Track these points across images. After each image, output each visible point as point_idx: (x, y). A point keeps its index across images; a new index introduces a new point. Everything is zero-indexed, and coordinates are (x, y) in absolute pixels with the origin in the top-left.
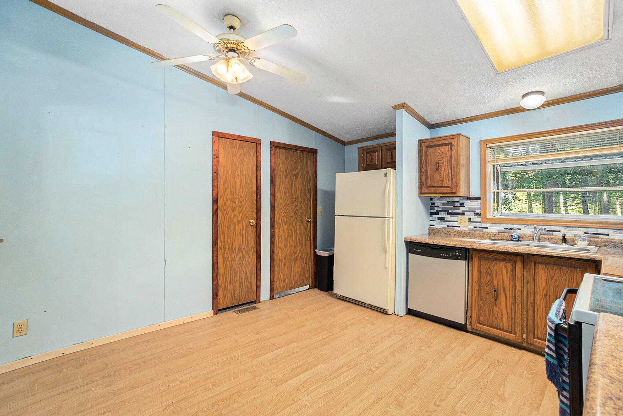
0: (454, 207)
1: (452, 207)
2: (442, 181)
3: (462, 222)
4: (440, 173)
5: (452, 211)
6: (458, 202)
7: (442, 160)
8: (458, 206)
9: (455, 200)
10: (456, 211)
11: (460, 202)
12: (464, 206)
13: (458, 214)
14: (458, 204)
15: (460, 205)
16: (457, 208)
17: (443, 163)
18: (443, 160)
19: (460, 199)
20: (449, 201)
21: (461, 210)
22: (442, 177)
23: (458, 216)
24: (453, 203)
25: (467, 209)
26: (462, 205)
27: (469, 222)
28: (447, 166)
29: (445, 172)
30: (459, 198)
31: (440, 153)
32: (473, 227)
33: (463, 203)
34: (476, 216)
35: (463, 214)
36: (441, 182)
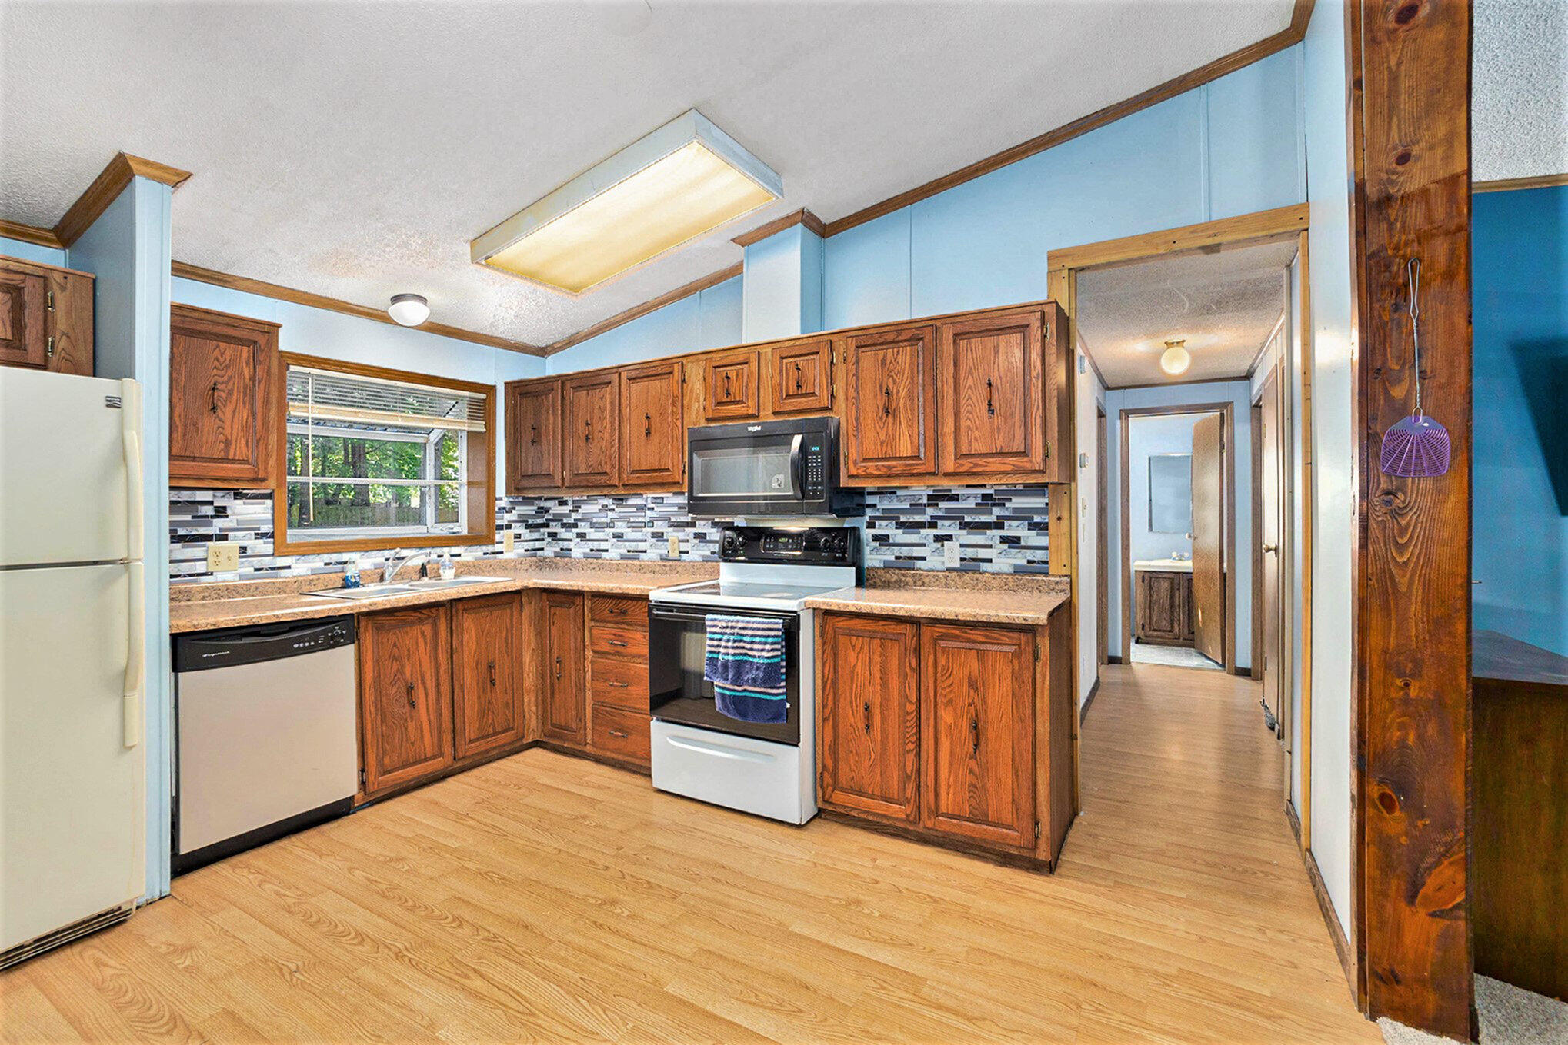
0: (193, 517)
1: (189, 518)
2: (227, 443)
3: (223, 558)
4: (221, 420)
5: (189, 529)
6: (211, 503)
7: (226, 383)
8: (207, 517)
9: (198, 499)
10: (202, 531)
11: (216, 504)
12: (227, 516)
13: (208, 538)
14: (208, 510)
15: (216, 511)
16: (205, 520)
17: (230, 392)
18: (230, 384)
19: (214, 496)
20: (179, 502)
21: (219, 524)
22: (227, 432)
23: (208, 543)
24: (193, 507)
25: (233, 525)
26: (221, 512)
27: (241, 557)
28: (244, 403)
29: (236, 420)
30: (211, 493)
31: (222, 360)
32: (252, 569)
33: (225, 508)
34: (261, 541)
35: (223, 537)
36: (222, 445)
